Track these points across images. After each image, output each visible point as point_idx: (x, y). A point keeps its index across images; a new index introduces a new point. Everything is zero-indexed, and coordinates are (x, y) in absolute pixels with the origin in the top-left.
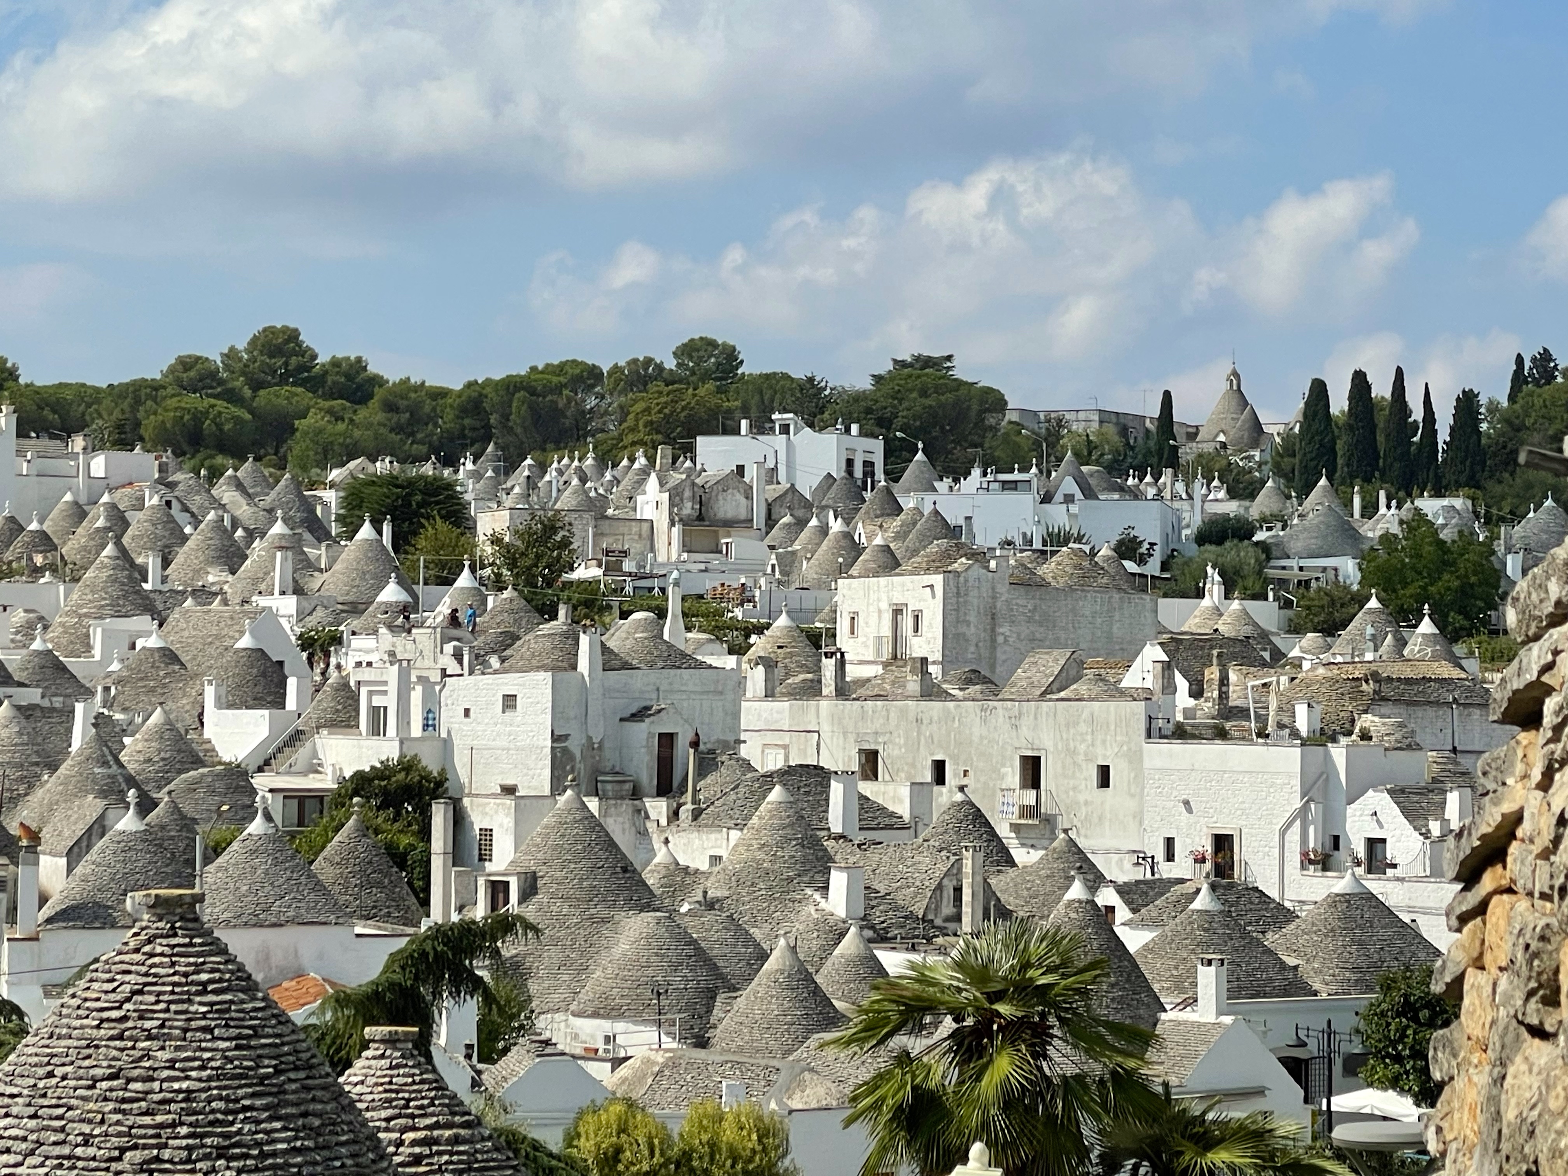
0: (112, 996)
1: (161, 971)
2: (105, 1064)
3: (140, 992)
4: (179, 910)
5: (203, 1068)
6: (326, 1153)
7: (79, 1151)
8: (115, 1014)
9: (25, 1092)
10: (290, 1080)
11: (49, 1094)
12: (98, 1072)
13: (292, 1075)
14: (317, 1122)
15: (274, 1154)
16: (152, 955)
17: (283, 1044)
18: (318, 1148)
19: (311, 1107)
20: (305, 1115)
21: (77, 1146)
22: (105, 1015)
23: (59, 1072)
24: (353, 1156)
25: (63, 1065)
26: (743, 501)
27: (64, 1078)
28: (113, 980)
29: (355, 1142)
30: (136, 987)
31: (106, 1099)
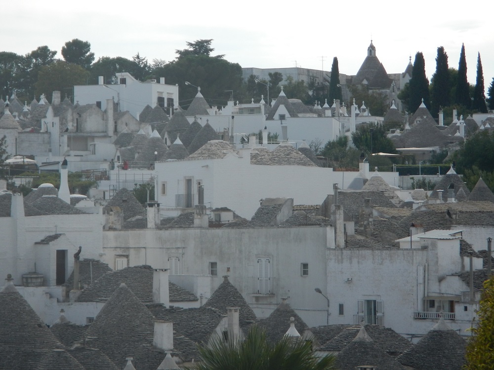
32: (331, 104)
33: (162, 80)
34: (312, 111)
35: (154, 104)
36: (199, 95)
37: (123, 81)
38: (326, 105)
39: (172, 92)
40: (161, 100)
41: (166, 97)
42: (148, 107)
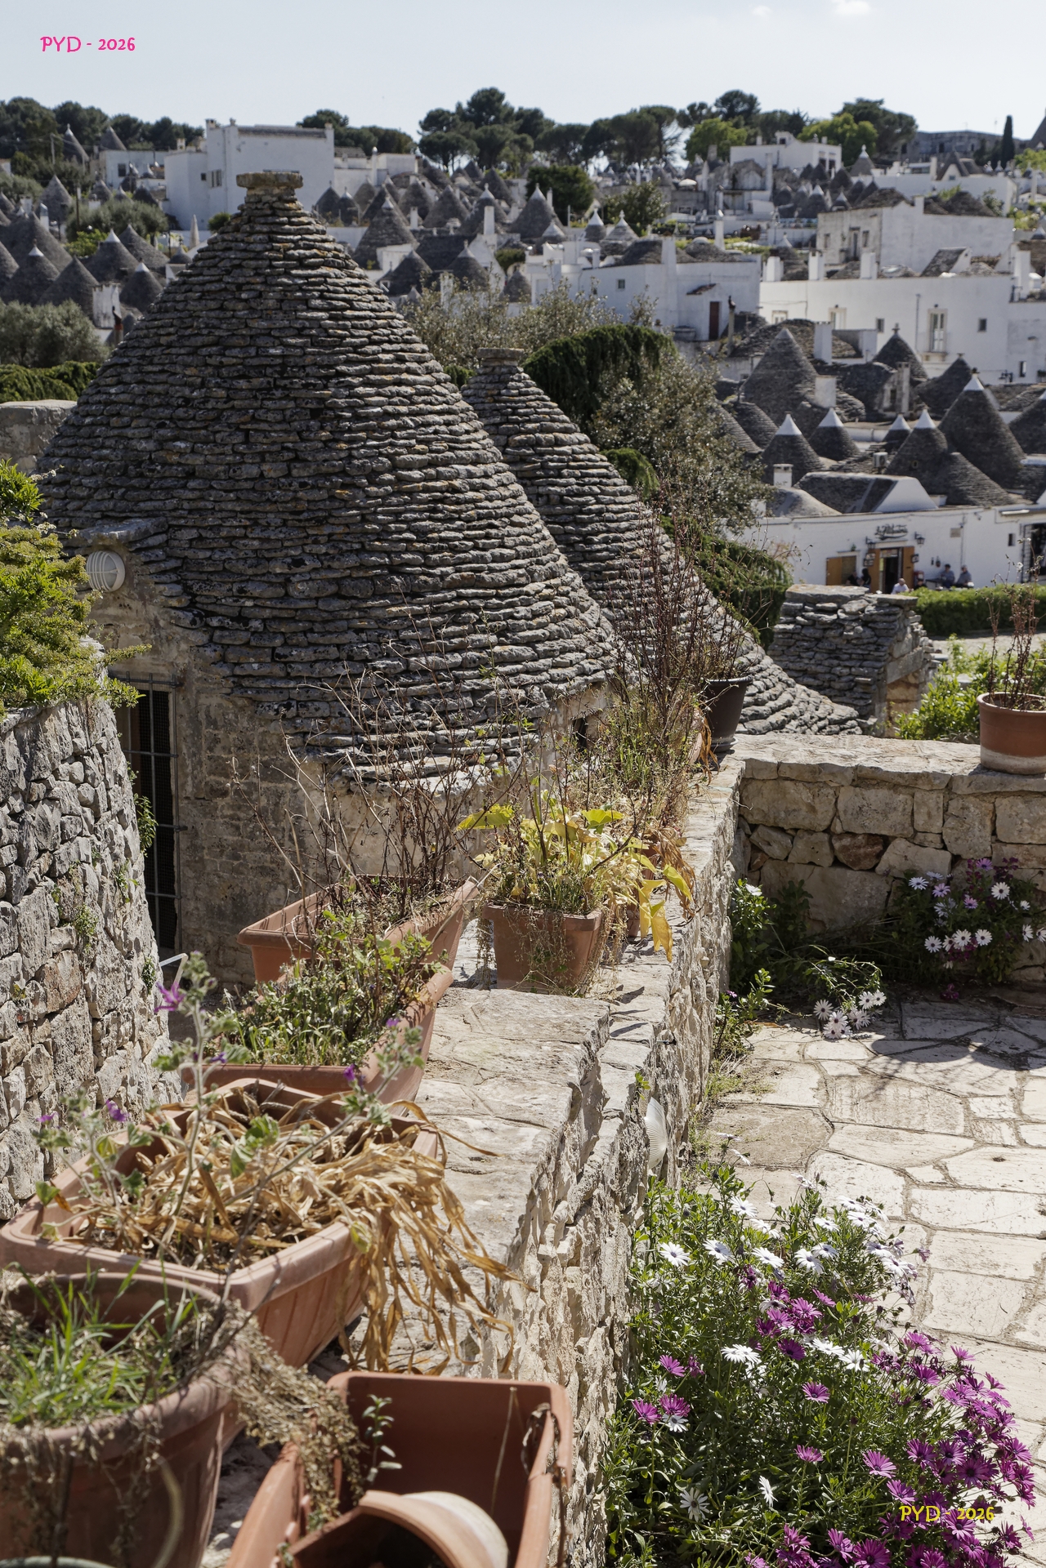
0: (213, 271)
1: (259, 247)
2: (205, 332)
3: (240, 266)
4: (276, 191)
5: (300, 335)
6: (419, 419)
7: (181, 412)
8: (213, 287)
9: (135, 361)
10: (385, 351)
11: (156, 360)
12: (199, 341)
13: (387, 346)
14: (409, 390)
15: (367, 418)
16: (251, 234)
17: (378, 318)
18: (411, 414)
19: (404, 376)
20: (399, 383)
21: (179, 406)
22: (208, 287)
23: (163, 340)
24: (447, 424)
25: (169, 334)
26: (758, 177)
27: (170, 346)
28: (214, 257)
29: (450, 412)
30: (237, 262)
31: (207, 365)
32: (1004, 166)
33: (824, 139)
34: (984, 172)
35: (815, 164)
36: (864, 155)
37: (783, 142)
38: (999, 168)
39: (835, 153)
40: (822, 161)
41: (827, 157)
42: (809, 166)
